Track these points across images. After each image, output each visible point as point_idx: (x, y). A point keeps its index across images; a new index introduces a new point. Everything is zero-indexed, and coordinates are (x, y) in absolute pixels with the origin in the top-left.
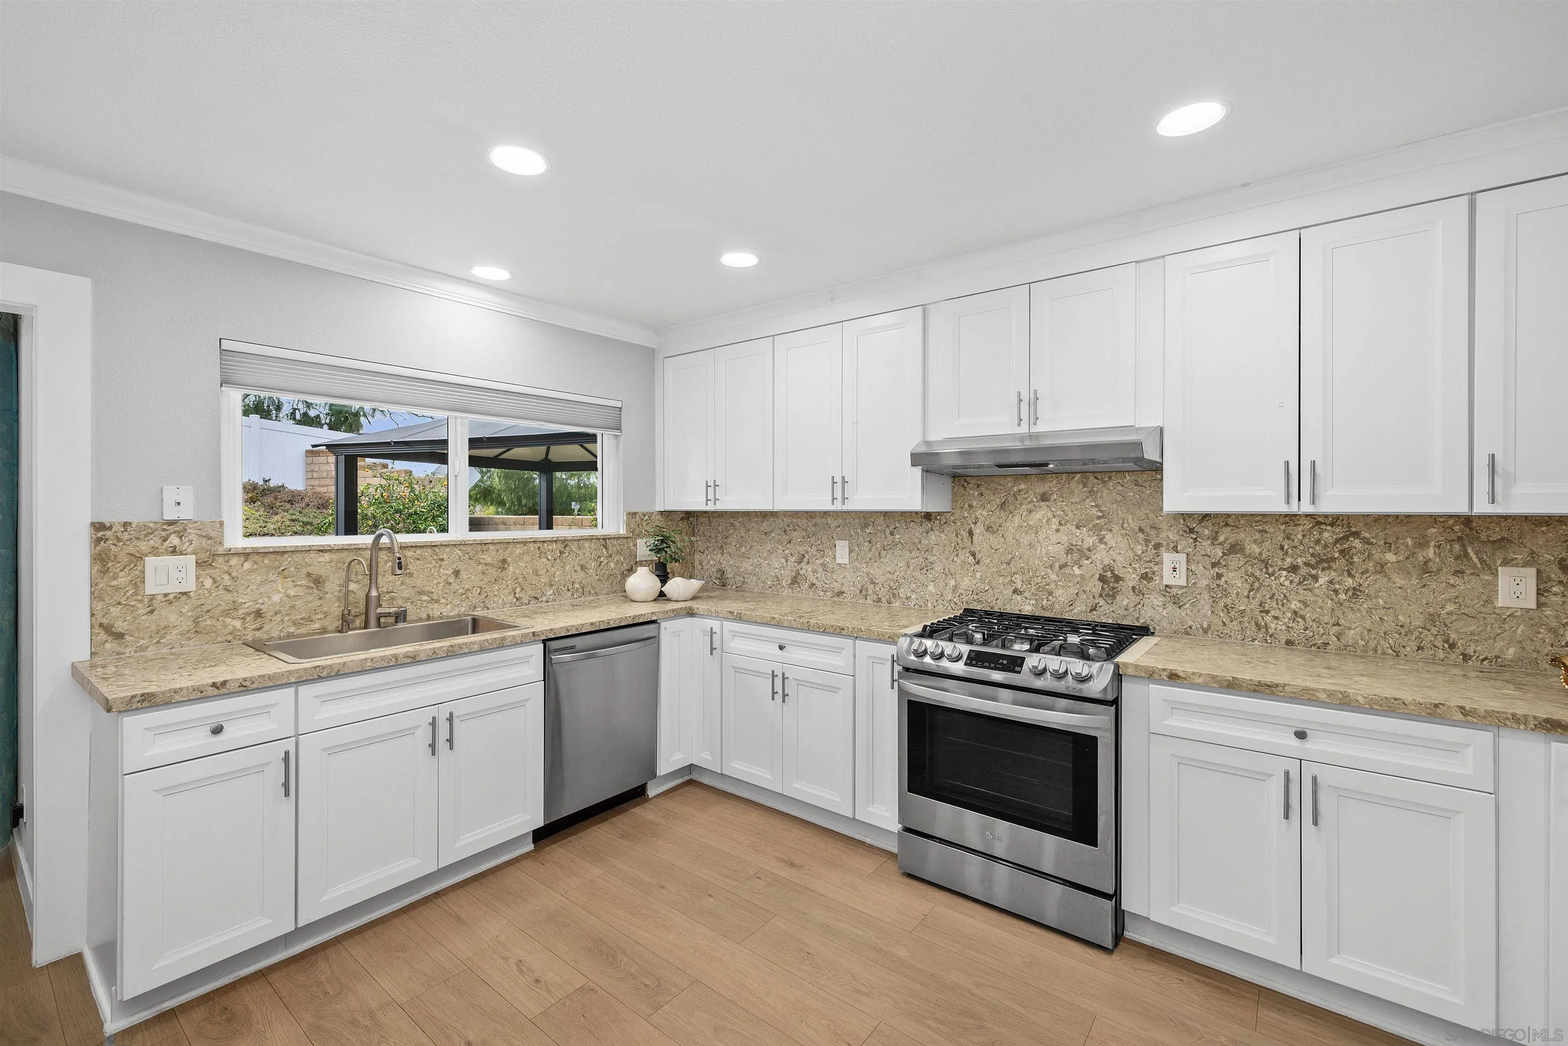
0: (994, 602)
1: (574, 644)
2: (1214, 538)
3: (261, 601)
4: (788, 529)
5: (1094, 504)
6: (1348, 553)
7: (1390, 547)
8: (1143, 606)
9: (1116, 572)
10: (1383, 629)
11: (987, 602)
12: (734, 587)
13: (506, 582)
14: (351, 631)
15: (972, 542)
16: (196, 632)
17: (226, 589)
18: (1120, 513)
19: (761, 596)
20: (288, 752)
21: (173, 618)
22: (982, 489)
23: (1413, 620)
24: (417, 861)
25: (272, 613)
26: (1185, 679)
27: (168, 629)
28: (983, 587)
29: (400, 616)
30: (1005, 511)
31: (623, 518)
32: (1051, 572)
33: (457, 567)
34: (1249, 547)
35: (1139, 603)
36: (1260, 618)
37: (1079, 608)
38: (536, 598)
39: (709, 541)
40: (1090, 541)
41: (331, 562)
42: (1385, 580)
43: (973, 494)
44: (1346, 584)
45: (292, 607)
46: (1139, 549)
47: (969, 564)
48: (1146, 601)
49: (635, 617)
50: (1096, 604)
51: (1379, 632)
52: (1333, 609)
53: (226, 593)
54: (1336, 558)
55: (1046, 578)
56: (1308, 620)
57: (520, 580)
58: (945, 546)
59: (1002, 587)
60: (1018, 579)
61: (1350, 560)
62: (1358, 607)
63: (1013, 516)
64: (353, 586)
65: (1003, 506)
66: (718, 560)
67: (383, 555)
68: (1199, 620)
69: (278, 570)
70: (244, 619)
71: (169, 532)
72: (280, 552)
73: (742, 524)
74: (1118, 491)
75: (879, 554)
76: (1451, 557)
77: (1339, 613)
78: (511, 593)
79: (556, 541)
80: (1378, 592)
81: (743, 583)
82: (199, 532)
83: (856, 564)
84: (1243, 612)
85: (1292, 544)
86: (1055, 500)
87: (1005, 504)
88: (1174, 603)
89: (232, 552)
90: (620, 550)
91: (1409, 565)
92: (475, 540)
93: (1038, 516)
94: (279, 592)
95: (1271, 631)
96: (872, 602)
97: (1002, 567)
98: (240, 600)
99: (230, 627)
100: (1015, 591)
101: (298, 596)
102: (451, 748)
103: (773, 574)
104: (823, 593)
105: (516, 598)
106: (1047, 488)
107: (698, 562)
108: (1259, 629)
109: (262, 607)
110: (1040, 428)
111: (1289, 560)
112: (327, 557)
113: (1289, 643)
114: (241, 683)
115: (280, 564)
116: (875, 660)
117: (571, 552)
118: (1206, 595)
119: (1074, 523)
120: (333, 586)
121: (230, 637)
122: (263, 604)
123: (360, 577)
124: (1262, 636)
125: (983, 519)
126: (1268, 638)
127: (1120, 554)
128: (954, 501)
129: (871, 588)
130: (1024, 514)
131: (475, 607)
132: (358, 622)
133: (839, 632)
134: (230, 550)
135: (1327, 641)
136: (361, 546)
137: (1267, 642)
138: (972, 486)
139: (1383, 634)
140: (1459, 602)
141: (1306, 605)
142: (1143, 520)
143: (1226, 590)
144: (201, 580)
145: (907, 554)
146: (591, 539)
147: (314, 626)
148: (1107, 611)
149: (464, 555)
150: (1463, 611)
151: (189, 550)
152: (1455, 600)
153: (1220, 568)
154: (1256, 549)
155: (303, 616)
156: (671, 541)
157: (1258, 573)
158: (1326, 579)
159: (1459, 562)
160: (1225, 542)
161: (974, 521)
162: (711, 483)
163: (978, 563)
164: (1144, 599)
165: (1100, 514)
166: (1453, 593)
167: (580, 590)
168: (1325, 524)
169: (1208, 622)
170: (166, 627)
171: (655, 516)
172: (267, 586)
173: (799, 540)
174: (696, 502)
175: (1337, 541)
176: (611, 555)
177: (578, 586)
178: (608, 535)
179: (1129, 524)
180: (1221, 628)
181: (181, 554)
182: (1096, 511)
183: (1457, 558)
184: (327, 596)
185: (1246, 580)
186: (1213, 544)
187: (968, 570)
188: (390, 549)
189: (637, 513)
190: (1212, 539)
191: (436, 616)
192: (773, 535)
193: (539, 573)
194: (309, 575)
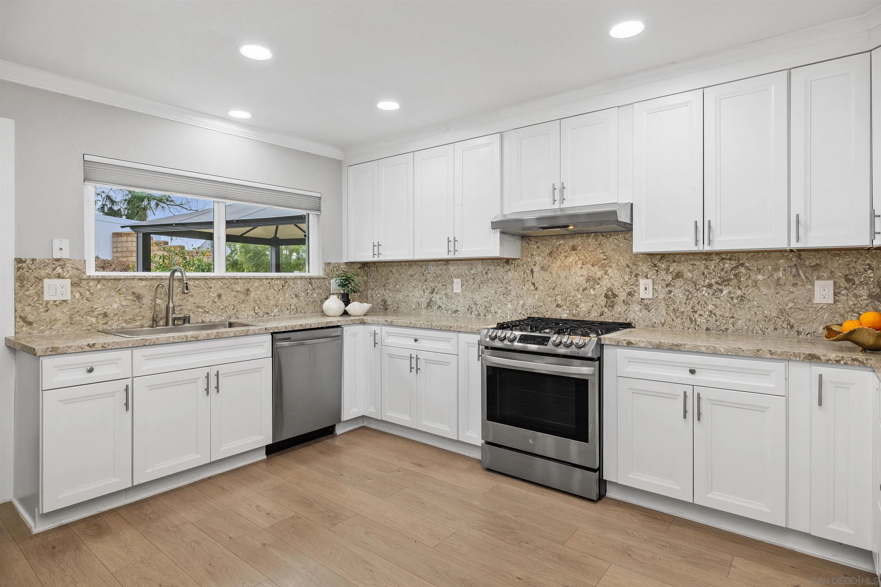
0: (546, 313)
1: (290, 337)
2: (667, 270)
3: (106, 307)
4: (425, 272)
5: (601, 251)
6: (738, 276)
7: (760, 271)
8: (629, 311)
9: (614, 292)
10: (757, 319)
11: (541, 313)
12: (392, 310)
13: (249, 302)
14: (158, 327)
15: (533, 277)
16: (71, 323)
17: (87, 300)
18: (616, 256)
19: (409, 314)
20: (128, 385)
21: (59, 315)
22: (539, 244)
23: (772, 313)
24: (198, 456)
25: (113, 315)
26: (635, 344)
27: (56, 321)
28: (539, 304)
29: (186, 320)
30: (551, 257)
31: (322, 266)
32: (578, 293)
33: (220, 292)
34: (686, 274)
35: (627, 310)
36: (692, 316)
37: (594, 315)
38: (268, 314)
39: (377, 282)
40: (599, 274)
41: (146, 286)
42: (758, 290)
43: (534, 248)
44: (737, 293)
45: (124, 312)
46: (626, 278)
47: (531, 290)
48: (631, 308)
49: (327, 323)
50: (603, 312)
51: (754, 321)
52: (730, 309)
53: (88, 302)
54: (732, 279)
55: (575, 297)
56: (718, 315)
57: (258, 302)
58: (517, 280)
59: (550, 303)
60: (559, 298)
61: (740, 280)
62: (744, 307)
63: (556, 260)
64: (158, 301)
65: (550, 254)
66: (382, 294)
67: (176, 283)
68: (659, 318)
69: (116, 290)
70: (97, 317)
71: (56, 265)
72: (117, 279)
73: (397, 271)
74: (615, 243)
75: (479, 286)
76: (791, 276)
77: (733, 311)
78: (252, 309)
79: (280, 279)
80: (754, 298)
81: (398, 307)
82: (73, 266)
83: (466, 293)
84: (683, 312)
85: (709, 271)
86: (580, 250)
87: (552, 253)
88: (646, 309)
89: (91, 278)
90: (320, 286)
91: (769, 282)
92: (230, 276)
93: (571, 259)
94: (116, 302)
95: (698, 323)
96: (475, 316)
97: (550, 291)
98: (95, 306)
99: (90, 322)
100: (558, 306)
101: (128, 305)
102: (218, 391)
103: (416, 301)
104: (445, 312)
105: (255, 313)
106: (576, 243)
107: (370, 295)
108: (692, 322)
109: (107, 311)
110: (565, 205)
111: (707, 281)
112: (144, 283)
113: (707, 329)
114: (103, 345)
115: (117, 287)
116: (469, 344)
117: (289, 286)
118: (663, 304)
119: (590, 263)
120: (147, 300)
121: (90, 328)
122: (108, 309)
123: (163, 296)
124: (693, 326)
125: (539, 262)
126: (697, 327)
127: (616, 281)
128: (522, 252)
129: (474, 307)
130: (563, 258)
131: (230, 317)
132: (161, 323)
133: (449, 329)
134: (90, 277)
135: (727, 328)
136: (163, 277)
137: (696, 330)
138: (532, 242)
139: (756, 322)
140: (795, 302)
141: (715, 306)
142: (628, 260)
143: (674, 300)
144: (74, 293)
145: (495, 285)
146: (301, 278)
147: (136, 324)
148: (609, 316)
149: (224, 285)
150: (797, 307)
151: (67, 276)
152: (793, 301)
153: (671, 287)
154: (690, 275)
155: (130, 317)
156: (352, 280)
157: (691, 289)
158: (727, 291)
159: (795, 278)
160: (673, 272)
161: (534, 264)
162: (376, 244)
163: (536, 289)
164: (629, 307)
165: (605, 257)
166: (792, 296)
167: (295, 310)
168: (727, 259)
169: (664, 319)
170: (55, 320)
171: (342, 265)
172: (110, 299)
173: (431, 279)
174: (368, 257)
175: (732, 269)
176: (314, 289)
177: (293, 307)
178: (313, 276)
179: (621, 263)
180: (671, 323)
181: (63, 278)
182: (603, 256)
183: (794, 276)
184: (144, 306)
185: (685, 294)
186: (667, 273)
187: (530, 294)
188: (181, 280)
189: (331, 263)
190: (666, 270)
191: (207, 321)
192: (416, 277)
193: (269, 298)
194: (133, 293)
